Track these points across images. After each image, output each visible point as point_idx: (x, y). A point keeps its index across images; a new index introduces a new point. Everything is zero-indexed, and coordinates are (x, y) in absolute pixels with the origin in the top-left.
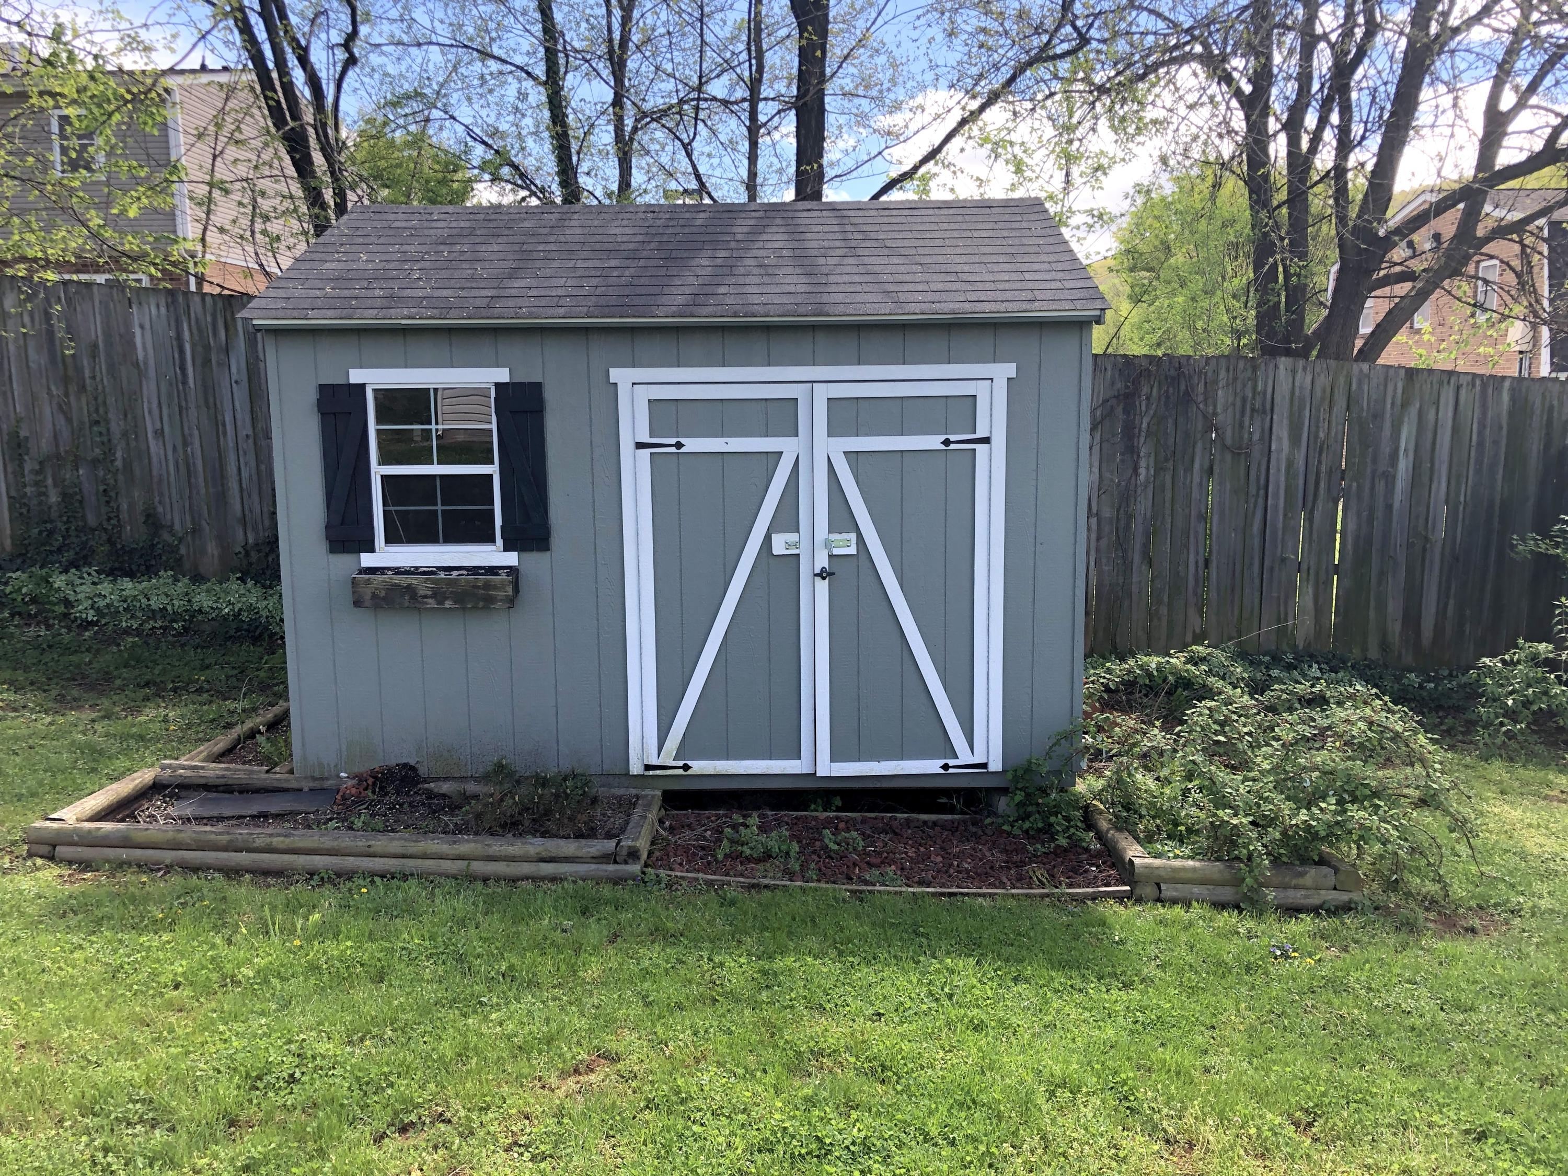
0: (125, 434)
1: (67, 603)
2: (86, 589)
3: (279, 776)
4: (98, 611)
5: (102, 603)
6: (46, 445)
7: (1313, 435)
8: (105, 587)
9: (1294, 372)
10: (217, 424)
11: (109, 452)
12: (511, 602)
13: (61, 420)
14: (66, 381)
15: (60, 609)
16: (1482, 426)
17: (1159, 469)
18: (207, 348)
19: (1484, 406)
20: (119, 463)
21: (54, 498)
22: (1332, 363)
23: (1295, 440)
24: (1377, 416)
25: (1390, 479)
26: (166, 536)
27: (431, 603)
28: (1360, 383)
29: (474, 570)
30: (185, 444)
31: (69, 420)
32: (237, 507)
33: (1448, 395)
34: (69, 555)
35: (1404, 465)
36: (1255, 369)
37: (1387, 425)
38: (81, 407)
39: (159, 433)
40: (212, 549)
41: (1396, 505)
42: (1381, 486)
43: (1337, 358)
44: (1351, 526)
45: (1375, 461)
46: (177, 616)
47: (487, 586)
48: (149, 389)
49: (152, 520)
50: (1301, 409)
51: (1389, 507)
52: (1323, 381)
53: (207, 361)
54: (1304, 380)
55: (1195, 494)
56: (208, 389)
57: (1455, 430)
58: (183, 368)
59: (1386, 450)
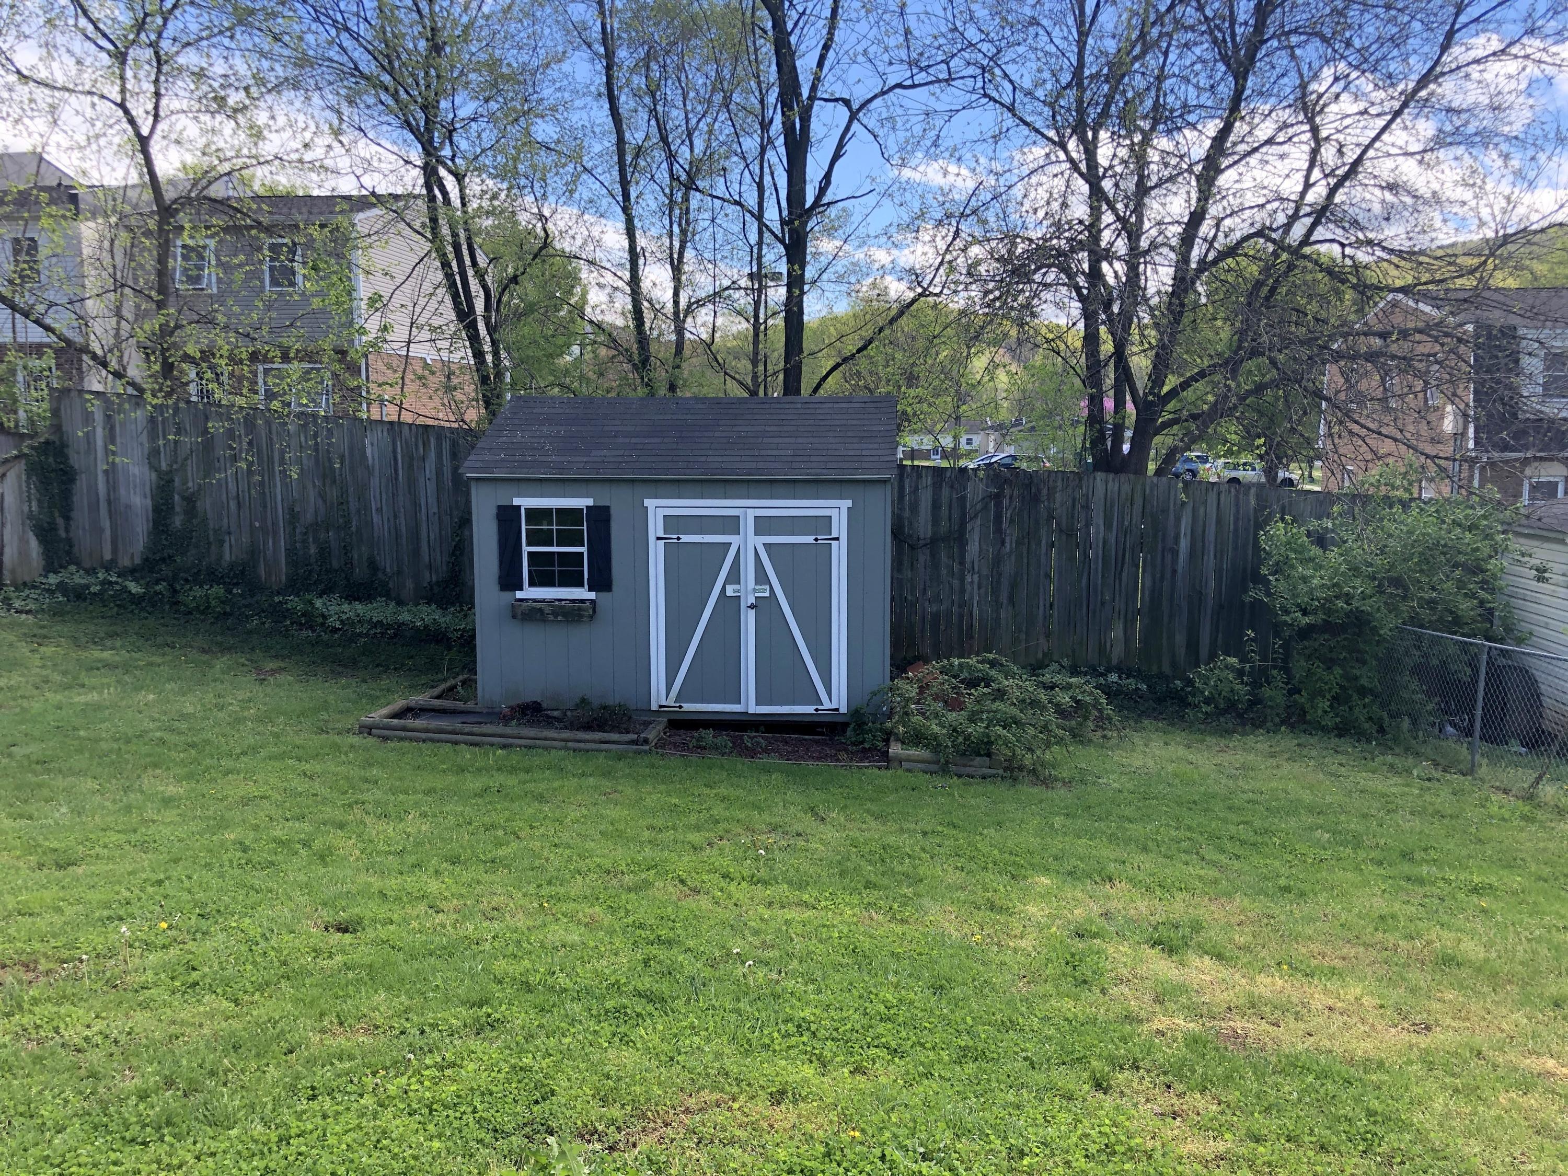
0: (358, 511)
1: (324, 617)
2: (334, 608)
3: (470, 705)
4: (342, 622)
5: (344, 617)
6: (310, 517)
7: (1121, 522)
8: (346, 607)
9: (1107, 482)
10: (416, 504)
11: (348, 523)
12: (591, 617)
13: (320, 501)
14: (324, 476)
15: (320, 620)
16: (1236, 520)
17: (1019, 543)
18: (412, 458)
19: (1237, 505)
20: (354, 529)
21: (313, 550)
22: (1132, 476)
23: (1108, 526)
24: (1165, 511)
25: (1175, 553)
26: (380, 575)
27: (551, 618)
28: (1152, 490)
29: (573, 601)
30: (396, 517)
31: (325, 501)
32: (427, 559)
33: (1212, 497)
34: (322, 587)
35: (1184, 544)
36: (1080, 480)
37: (1172, 517)
38: (333, 493)
39: (379, 510)
40: (410, 584)
41: (1180, 570)
42: (1169, 557)
43: (1135, 473)
44: (1148, 583)
45: (1163, 540)
46: (389, 626)
47: (580, 609)
48: (375, 482)
49: (373, 566)
50: (1112, 506)
51: (1174, 572)
52: (1126, 488)
53: (411, 466)
54: (1113, 486)
55: (1043, 559)
56: (412, 484)
57: (1219, 521)
58: (396, 471)
59: (1171, 533)
